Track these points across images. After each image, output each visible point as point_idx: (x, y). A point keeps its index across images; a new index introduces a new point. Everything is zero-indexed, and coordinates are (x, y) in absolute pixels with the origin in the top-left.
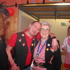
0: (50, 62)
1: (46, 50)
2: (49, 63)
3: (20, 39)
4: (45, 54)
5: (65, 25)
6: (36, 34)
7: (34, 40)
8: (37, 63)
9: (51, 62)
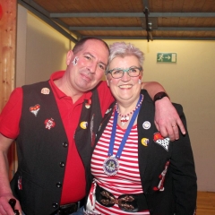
0: (159, 186)
1: (140, 143)
2: (155, 189)
3: (33, 105)
4: (138, 157)
5: (170, 61)
6: (94, 83)
7: (88, 107)
8: (111, 194)
9: (161, 187)
